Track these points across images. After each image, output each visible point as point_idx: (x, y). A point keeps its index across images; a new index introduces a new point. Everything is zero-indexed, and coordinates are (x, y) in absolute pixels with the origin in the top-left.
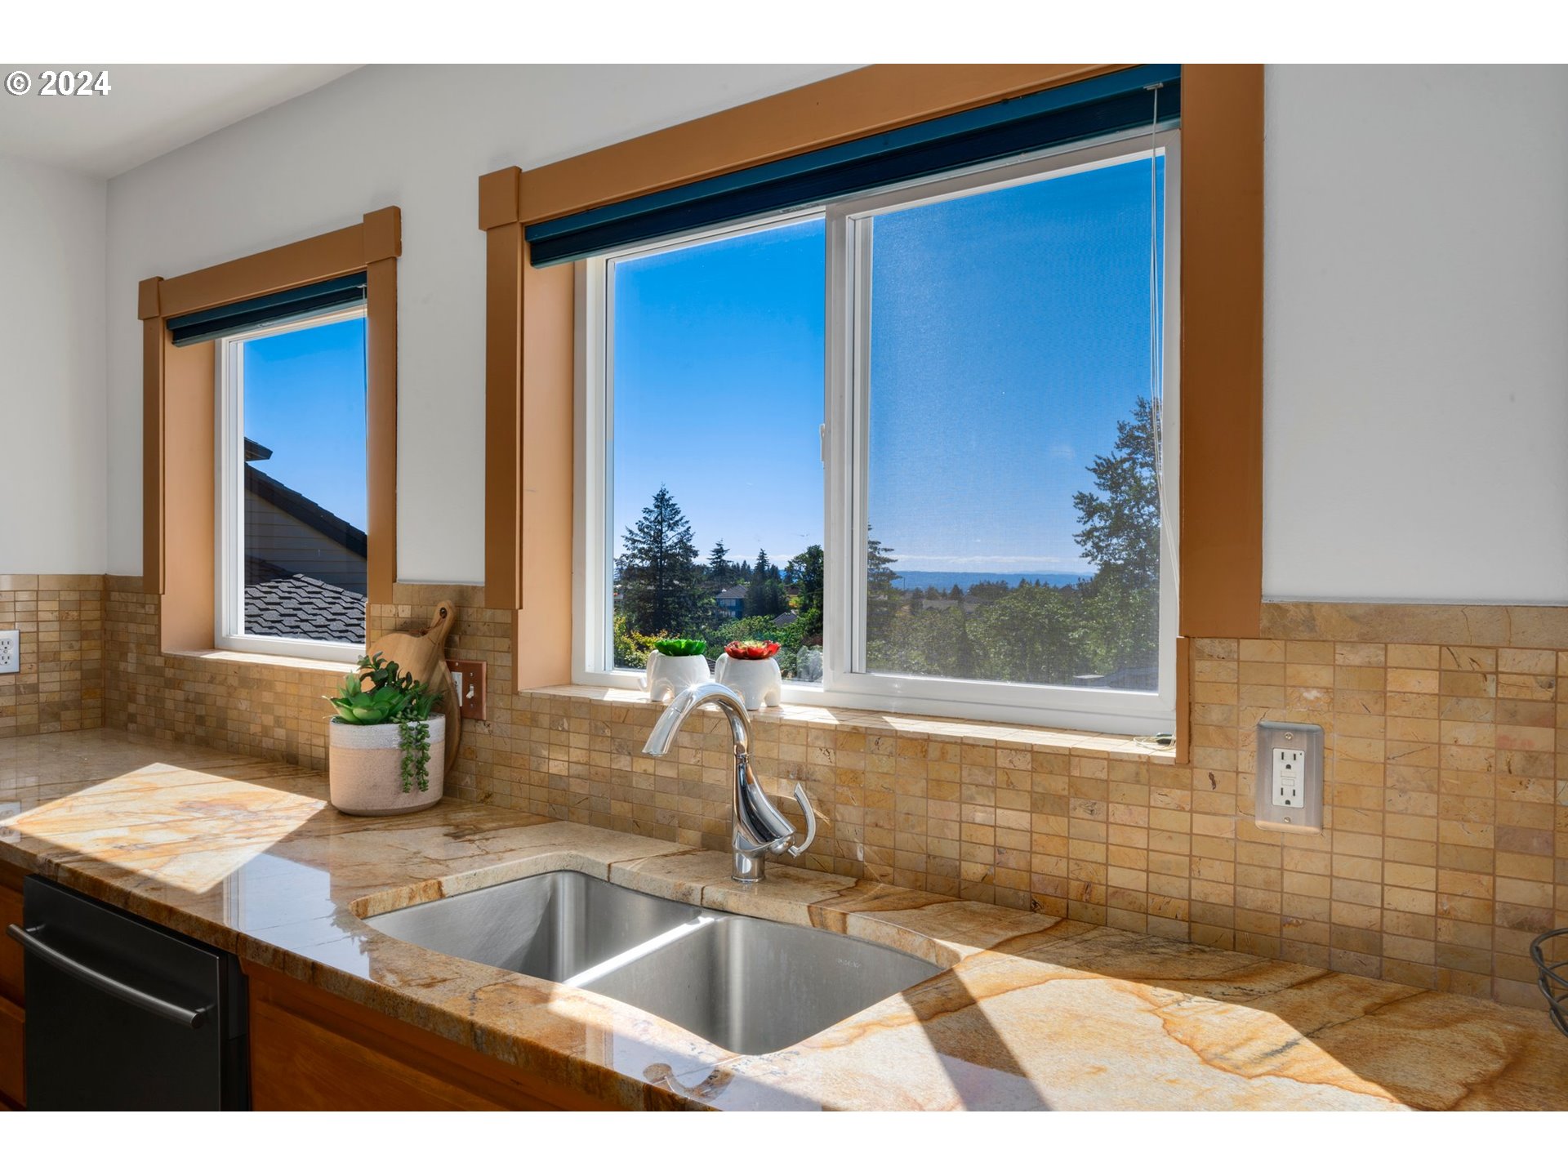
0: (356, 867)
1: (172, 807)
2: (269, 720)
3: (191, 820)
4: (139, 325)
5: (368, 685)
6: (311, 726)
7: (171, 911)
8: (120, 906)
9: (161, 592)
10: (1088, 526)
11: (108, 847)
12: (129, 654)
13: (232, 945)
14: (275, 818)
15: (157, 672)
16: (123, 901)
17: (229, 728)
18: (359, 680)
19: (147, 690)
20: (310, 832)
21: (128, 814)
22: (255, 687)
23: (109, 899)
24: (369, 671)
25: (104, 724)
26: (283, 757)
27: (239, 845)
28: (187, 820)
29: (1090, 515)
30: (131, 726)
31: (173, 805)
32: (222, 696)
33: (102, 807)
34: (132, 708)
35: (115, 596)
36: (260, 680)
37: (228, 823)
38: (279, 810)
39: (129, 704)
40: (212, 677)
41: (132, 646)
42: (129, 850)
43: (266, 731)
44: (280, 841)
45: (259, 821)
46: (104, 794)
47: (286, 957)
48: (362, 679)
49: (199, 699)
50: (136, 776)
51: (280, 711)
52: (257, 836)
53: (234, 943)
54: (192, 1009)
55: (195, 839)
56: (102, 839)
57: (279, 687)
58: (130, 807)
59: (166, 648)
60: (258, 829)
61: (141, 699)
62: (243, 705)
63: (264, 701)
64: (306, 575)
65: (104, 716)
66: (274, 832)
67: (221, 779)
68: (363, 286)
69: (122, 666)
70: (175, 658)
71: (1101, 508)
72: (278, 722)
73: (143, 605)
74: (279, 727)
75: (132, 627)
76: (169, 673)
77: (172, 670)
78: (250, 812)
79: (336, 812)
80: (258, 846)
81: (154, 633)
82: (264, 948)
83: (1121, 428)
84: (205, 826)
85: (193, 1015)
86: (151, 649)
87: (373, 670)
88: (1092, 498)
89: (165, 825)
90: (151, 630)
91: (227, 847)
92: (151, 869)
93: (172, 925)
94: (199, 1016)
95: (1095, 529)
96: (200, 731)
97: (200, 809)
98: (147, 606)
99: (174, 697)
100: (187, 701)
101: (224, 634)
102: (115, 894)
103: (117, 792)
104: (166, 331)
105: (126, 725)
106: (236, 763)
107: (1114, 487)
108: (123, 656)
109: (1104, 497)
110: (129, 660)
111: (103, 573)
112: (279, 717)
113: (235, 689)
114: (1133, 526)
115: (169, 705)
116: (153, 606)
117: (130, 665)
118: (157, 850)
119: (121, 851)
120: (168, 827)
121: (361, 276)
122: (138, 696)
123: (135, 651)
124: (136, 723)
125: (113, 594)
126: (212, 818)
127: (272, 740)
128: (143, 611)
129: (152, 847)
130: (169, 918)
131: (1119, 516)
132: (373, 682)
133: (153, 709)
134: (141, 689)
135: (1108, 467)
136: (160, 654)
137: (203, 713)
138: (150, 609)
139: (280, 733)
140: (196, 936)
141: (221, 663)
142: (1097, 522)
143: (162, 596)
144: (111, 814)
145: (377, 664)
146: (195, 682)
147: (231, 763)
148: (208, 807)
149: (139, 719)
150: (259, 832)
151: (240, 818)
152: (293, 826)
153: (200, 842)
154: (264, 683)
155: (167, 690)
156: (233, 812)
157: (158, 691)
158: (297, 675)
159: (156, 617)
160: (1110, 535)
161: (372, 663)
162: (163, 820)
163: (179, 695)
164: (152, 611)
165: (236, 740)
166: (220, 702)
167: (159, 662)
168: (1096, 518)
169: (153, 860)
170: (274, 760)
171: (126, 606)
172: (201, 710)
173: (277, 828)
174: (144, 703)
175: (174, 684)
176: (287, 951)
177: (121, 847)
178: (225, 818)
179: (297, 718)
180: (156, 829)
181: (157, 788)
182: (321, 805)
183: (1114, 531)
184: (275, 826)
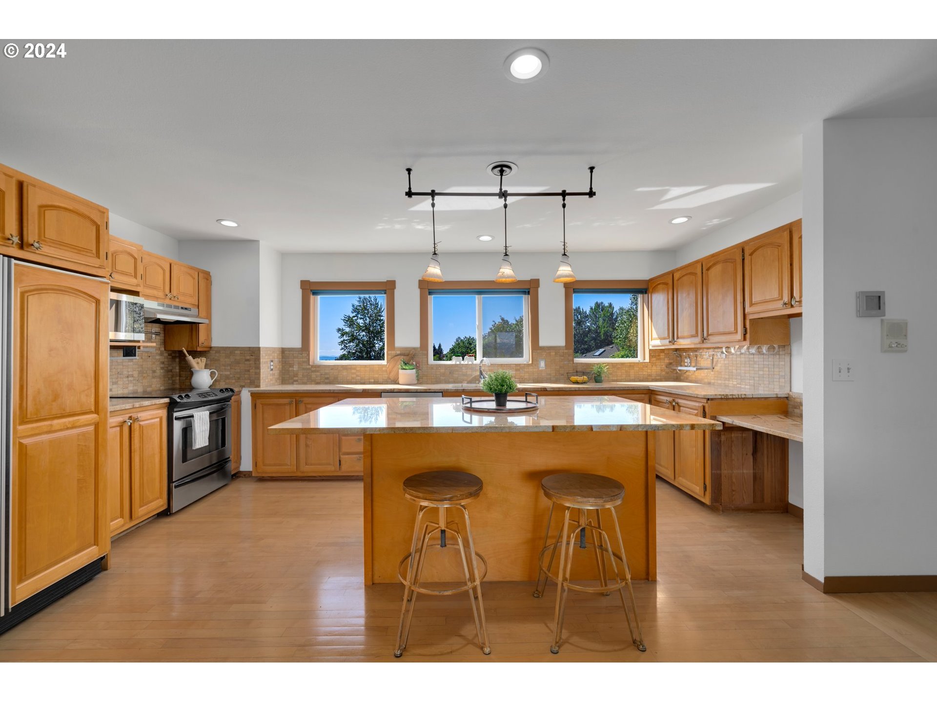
2: (355, 376)
6: (369, 376)
9: (310, 351)
10: (342, 339)
15: (308, 369)
19: (302, 373)
25: (282, 383)
29: (343, 335)
32: (336, 373)
34: (295, 378)
35: (287, 352)
40: (332, 368)
41: (296, 364)
43: (353, 378)
51: (359, 373)
57: (358, 369)
61: (300, 376)
62: (344, 374)
63: (351, 372)
69: (291, 369)
70: (316, 365)
71: (346, 333)
73: (302, 354)
75: (295, 360)
76: (313, 369)
81: (307, 360)
83: (353, 306)
86: (305, 364)
88: (343, 330)
95: (344, 340)
96: (327, 381)
99: (315, 374)
100: (321, 375)
101: (316, 361)
107: (350, 326)
108: (292, 366)
109: (347, 330)
112: (358, 375)
113: (342, 370)
114: (358, 339)
115: (313, 376)
117: (295, 368)
127: (355, 380)
128: (302, 356)
131: (353, 335)
133: (305, 378)
135: (349, 319)
136: (309, 365)
138: (305, 355)
139: (358, 378)
142: (345, 338)
146: (325, 370)
149: (297, 381)
154: (352, 368)
155: (312, 373)
157: (308, 373)
158: (364, 366)
159: (308, 357)
160: (350, 342)
163: (318, 374)
167: (308, 367)
168: (345, 336)
171: (293, 355)
172: (327, 376)
175: (315, 371)
179: (364, 375)
183: (352, 341)
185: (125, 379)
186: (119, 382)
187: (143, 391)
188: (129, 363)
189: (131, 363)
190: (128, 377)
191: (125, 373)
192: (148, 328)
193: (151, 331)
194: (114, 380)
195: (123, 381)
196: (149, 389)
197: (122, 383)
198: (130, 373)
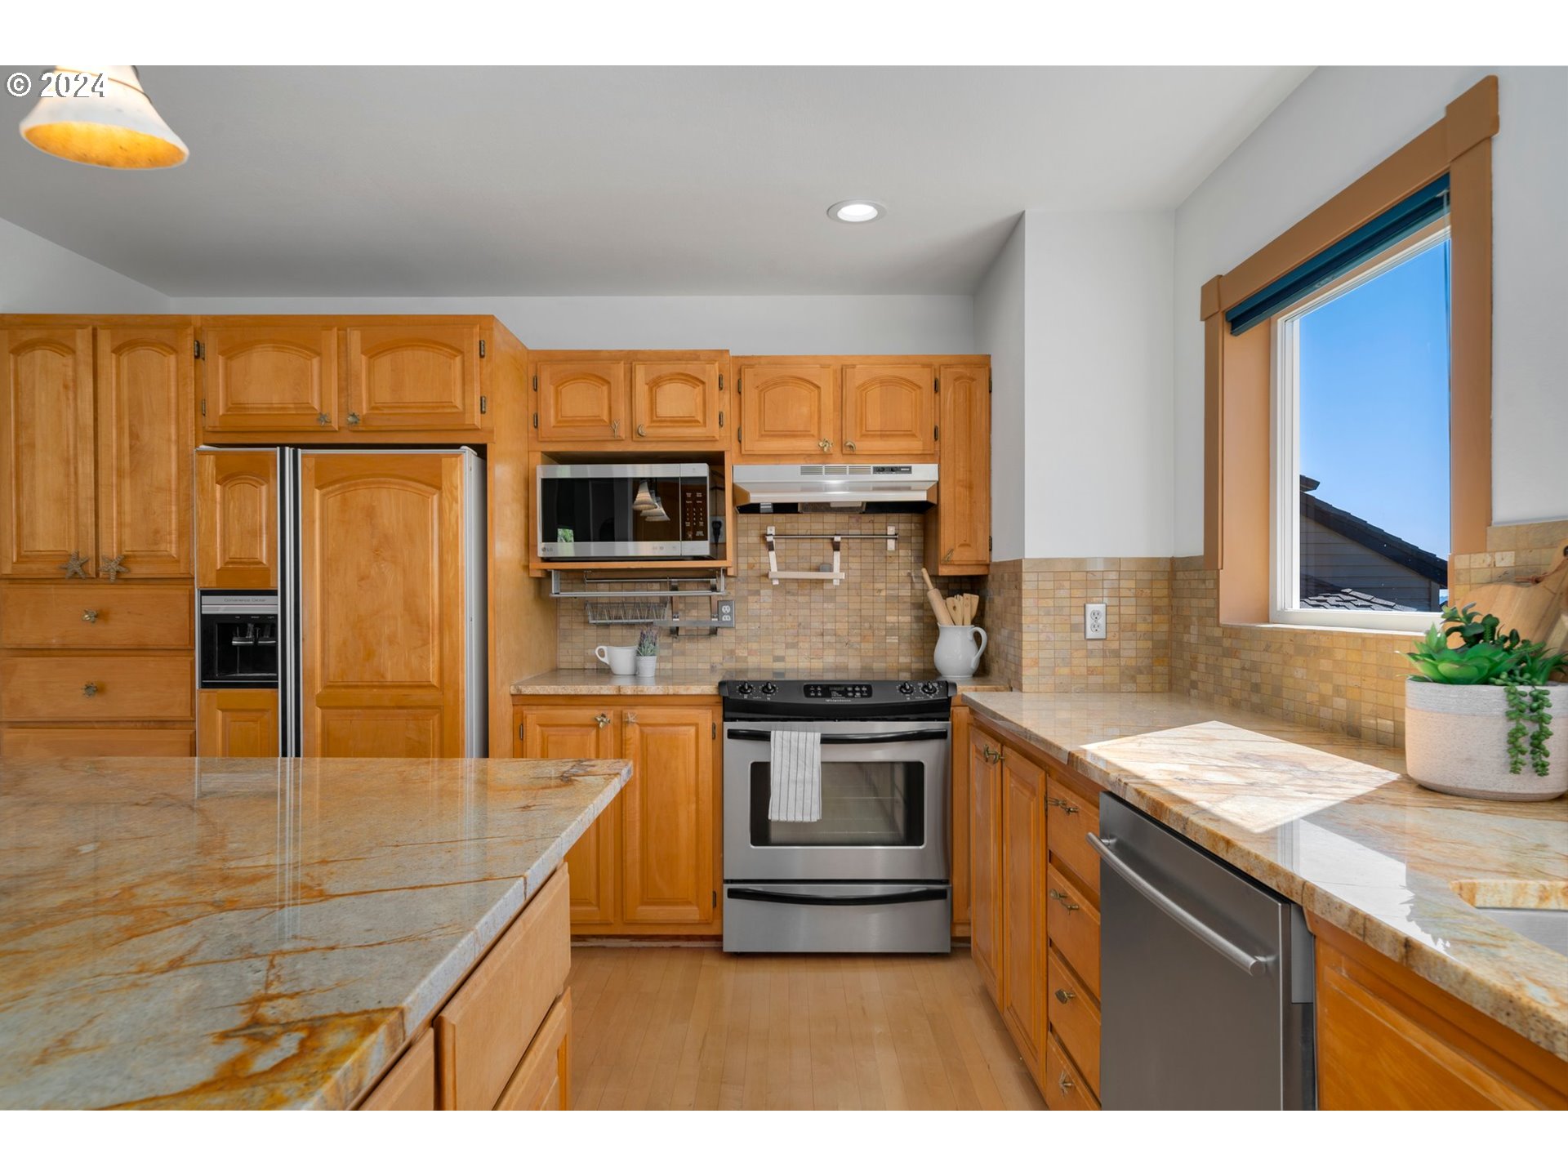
0: (1453, 845)
1: (1229, 756)
2: (1327, 689)
3: (1248, 768)
4: (1201, 326)
5: (1456, 641)
6: (1377, 697)
7: (1228, 843)
8: (1179, 830)
9: (1220, 567)
11: (1170, 778)
12: (1192, 627)
13: (1297, 893)
14: (1339, 780)
15: (1217, 642)
16: (1182, 826)
17: (1284, 696)
18: (1444, 635)
19: (1206, 658)
20: (1383, 799)
21: (1189, 755)
22: (1312, 654)
23: (1169, 822)
24: (1457, 625)
25: (1170, 690)
26: (1343, 728)
27: (1300, 798)
28: (1245, 768)
30: (1194, 692)
31: (1231, 754)
32: (1277, 664)
33: (1166, 747)
34: (1194, 676)
35: (1180, 575)
36: (1317, 647)
37: (1286, 777)
38: (1343, 773)
39: (1192, 672)
40: (1267, 645)
41: (1194, 619)
42: (1188, 783)
43: (1323, 700)
44: (1346, 801)
45: (1320, 779)
46: (1168, 738)
47: (1367, 922)
48: (1448, 633)
49: (1254, 667)
50: (1197, 728)
51: (1340, 679)
52: (1319, 792)
53: (1300, 892)
54: (1253, 954)
55: (1252, 784)
56: (1166, 771)
57: (1339, 655)
58: (1191, 750)
59: (1224, 619)
60: (1320, 787)
61: (1202, 667)
62: (1300, 673)
63: (1321, 668)
64: (1354, 589)
65: (1170, 683)
66: (1338, 792)
67: (1277, 740)
68: (1445, 192)
69: (1186, 637)
70: (1232, 628)
72: (1338, 691)
73: (1204, 581)
74: (1339, 696)
75: (1194, 602)
76: (1227, 643)
77: (1230, 640)
78: (1308, 770)
79: (1415, 785)
80: (1321, 802)
81: (1213, 606)
82: (1338, 906)
84: (1263, 776)
85: (1252, 961)
86: (1210, 621)
87: (1463, 624)
89: (1222, 769)
90: (1210, 603)
91: (1286, 797)
92: (1208, 801)
93: (1229, 858)
94: (1258, 964)
96: (1255, 699)
97: (1258, 761)
98: (1207, 582)
99: (1230, 666)
100: (1243, 669)
101: (1279, 606)
102: (1175, 818)
103: (1180, 738)
104: (1225, 323)
105: (1189, 692)
106: (1292, 729)
108: (1187, 628)
110: (1191, 631)
111: (1170, 556)
112: (1338, 686)
113: (1291, 656)
115: (1227, 673)
116: (1212, 581)
117: (1192, 637)
118: (1215, 787)
119: (1181, 783)
120: (1225, 771)
121: (1444, 180)
122: (1199, 665)
123: (1196, 624)
124: (1197, 689)
125: (1178, 573)
126: (1270, 770)
127: (1331, 710)
128: (1203, 587)
129: (1210, 784)
130: (1227, 851)
132: (1462, 639)
133: (1212, 676)
134: (1202, 658)
136: (1218, 625)
137: (1259, 681)
138: (1210, 584)
139: (1340, 703)
140: (1255, 875)
141: (1276, 632)
143: (1221, 571)
144: (1174, 753)
145: (1469, 618)
146: (1250, 650)
147: (1287, 729)
148: (1266, 761)
149: (1200, 685)
150: (1317, 790)
151: (1299, 774)
152: (1360, 790)
153: (1258, 788)
154: (1322, 650)
155: (1225, 659)
156: (1291, 768)
157: (1217, 659)
158: (1360, 640)
159: (1215, 591)
161: (1461, 616)
162: (1220, 764)
163: (1236, 663)
164: (1211, 586)
165: (1291, 708)
166: (1276, 670)
167: (1218, 632)
169: (1211, 795)
170: (1332, 730)
171: (1190, 584)
172: (1256, 678)
173: (1342, 790)
174: (1204, 671)
175: (1231, 653)
176: (1369, 915)
177: (1181, 780)
178: (1282, 772)
179: (1359, 687)
180: (1214, 770)
181: (1214, 740)
182: (1393, 776)
184: (1340, 787)
185: (814, 639)
186: (801, 644)
187: (862, 669)
188: (825, 605)
189: (831, 606)
190: (823, 635)
191: (816, 625)
192: (877, 526)
193: (883, 532)
194: (790, 640)
195: (810, 642)
196: (878, 665)
197: (807, 645)
198: (829, 626)
